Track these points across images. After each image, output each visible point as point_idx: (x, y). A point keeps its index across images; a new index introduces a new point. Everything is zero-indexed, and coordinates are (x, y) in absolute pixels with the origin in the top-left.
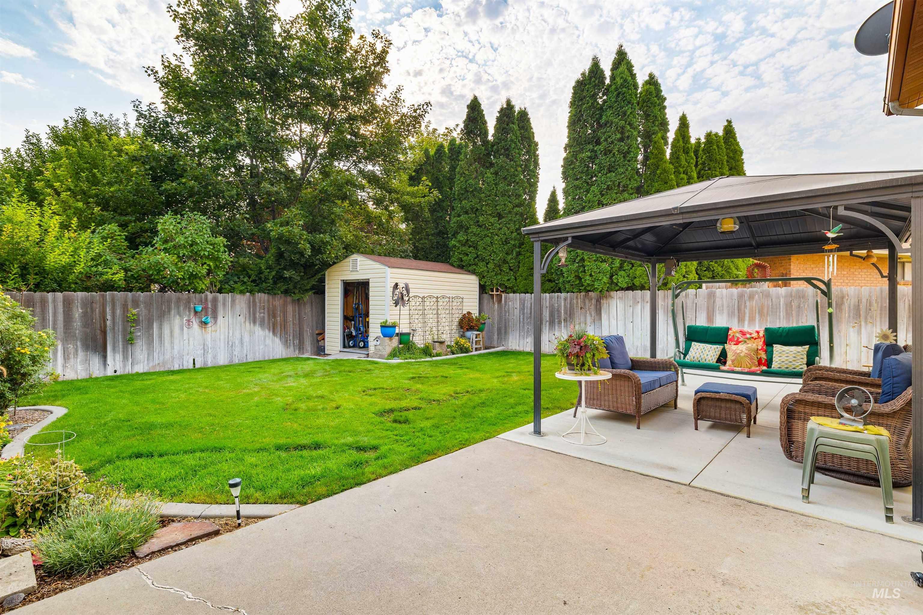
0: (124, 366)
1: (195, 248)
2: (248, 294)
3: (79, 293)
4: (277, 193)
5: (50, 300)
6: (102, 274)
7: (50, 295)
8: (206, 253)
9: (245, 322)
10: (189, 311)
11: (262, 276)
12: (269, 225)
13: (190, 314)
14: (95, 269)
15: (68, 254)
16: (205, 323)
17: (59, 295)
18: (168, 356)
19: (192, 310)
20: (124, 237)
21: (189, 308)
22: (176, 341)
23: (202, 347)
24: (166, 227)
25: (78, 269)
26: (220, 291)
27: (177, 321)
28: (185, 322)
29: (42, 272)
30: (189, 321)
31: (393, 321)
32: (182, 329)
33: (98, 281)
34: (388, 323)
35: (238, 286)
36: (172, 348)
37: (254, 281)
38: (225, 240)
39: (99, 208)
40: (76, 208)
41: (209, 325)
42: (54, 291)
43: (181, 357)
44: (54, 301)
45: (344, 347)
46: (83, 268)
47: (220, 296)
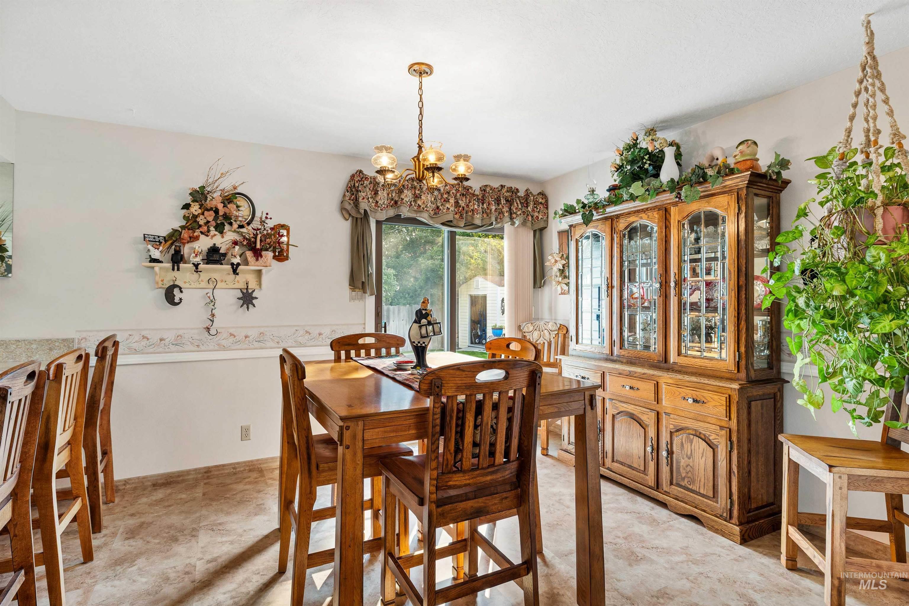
2: (408, 305)
4: (426, 237)
9: (406, 324)
11: (417, 293)
12: (420, 259)
26: (391, 304)
31: (500, 325)
34: (497, 327)
35: (402, 300)
37: (412, 297)
38: (394, 271)
45: (472, 343)
47: (391, 307)
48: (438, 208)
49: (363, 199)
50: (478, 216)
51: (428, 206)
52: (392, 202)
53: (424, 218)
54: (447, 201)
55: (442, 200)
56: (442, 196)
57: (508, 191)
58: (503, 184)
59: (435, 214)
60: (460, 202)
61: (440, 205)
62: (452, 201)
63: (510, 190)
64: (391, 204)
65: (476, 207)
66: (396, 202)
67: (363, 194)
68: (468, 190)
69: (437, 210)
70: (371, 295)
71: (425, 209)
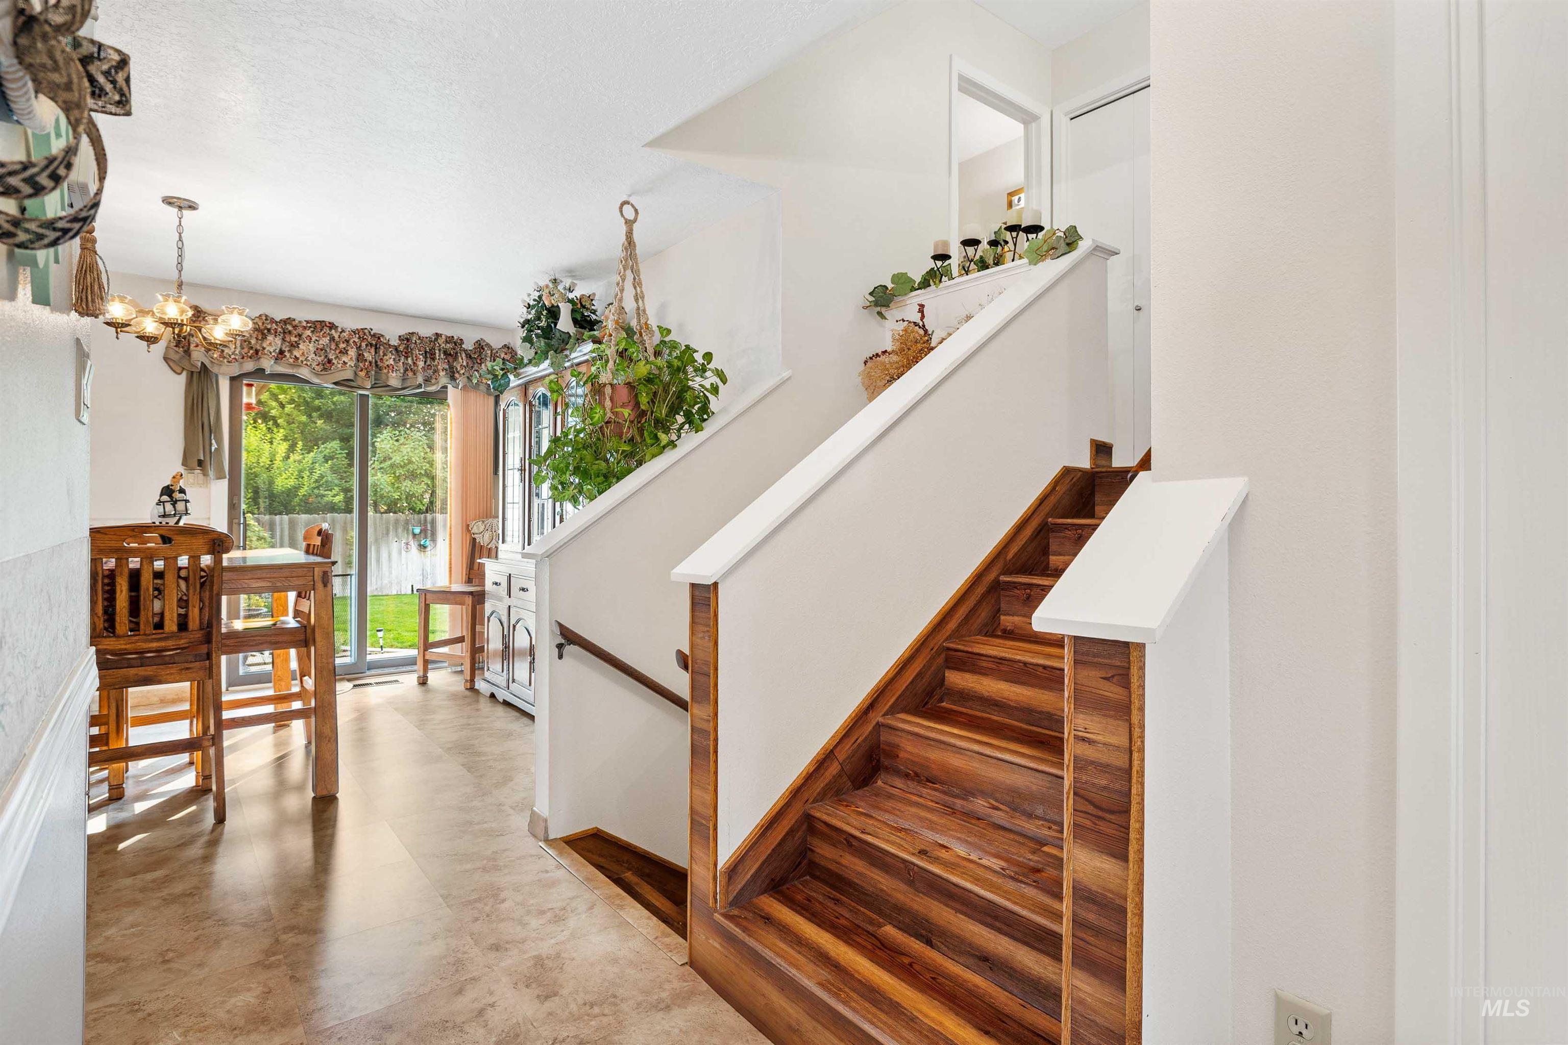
0: (344, 590)
1: (411, 467)
3: (303, 516)
5: (278, 523)
6: (324, 496)
7: (278, 517)
8: (423, 472)
10: (408, 533)
13: (408, 538)
14: (317, 492)
15: (293, 477)
16: (425, 547)
17: (285, 517)
18: (386, 581)
19: (410, 532)
20: (345, 455)
21: (408, 530)
22: (394, 565)
23: (421, 572)
24: (383, 446)
25: (302, 492)
27: (395, 546)
28: (403, 545)
29: (272, 496)
30: (407, 544)
32: (400, 553)
33: (319, 503)
36: (390, 573)
39: (322, 421)
40: (300, 422)
41: (429, 549)
42: (281, 513)
43: (399, 583)
44: (281, 524)
46: (306, 491)
48: (330, 361)
49: (197, 346)
50: (394, 375)
51: (309, 358)
52: (251, 352)
53: (304, 373)
54: (344, 352)
55: (338, 351)
56: (337, 345)
57: (447, 342)
58: (439, 332)
59: (325, 369)
60: (366, 354)
61: (333, 357)
62: (352, 353)
63: (449, 340)
64: (249, 354)
65: (391, 362)
66: (257, 352)
67: (196, 339)
68: (379, 338)
69: (328, 365)
70: (220, 477)
71: (305, 362)
